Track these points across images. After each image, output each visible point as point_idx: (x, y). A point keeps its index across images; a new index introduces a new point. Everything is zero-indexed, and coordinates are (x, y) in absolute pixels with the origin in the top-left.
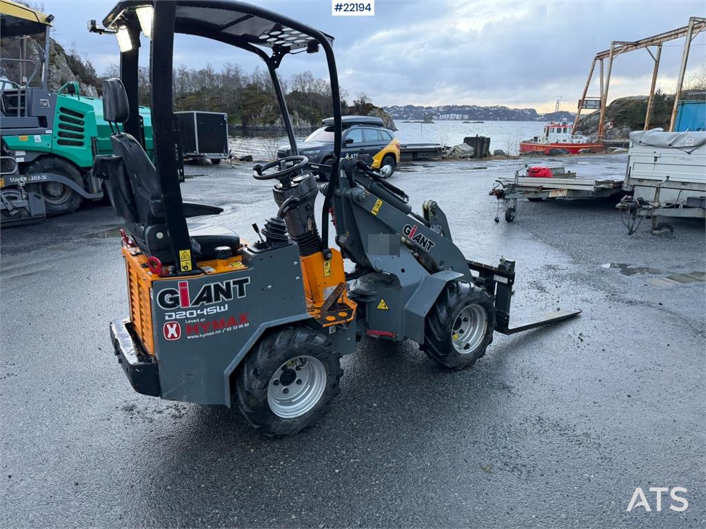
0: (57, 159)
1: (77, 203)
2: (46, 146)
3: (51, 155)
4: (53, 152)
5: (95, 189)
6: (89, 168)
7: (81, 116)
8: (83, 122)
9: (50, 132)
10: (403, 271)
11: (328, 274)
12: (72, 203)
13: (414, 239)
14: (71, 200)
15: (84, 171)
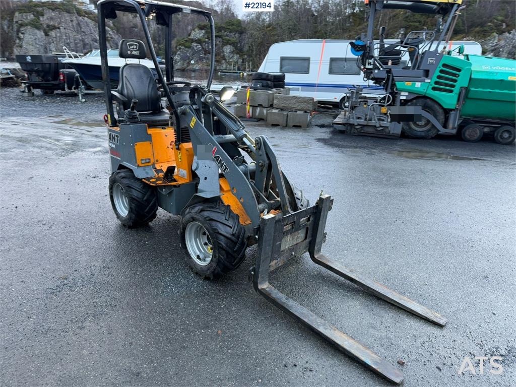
0: (428, 100)
1: (433, 133)
2: (422, 90)
3: (425, 97)
4: (426, 95)
5: (451, 125)
6: (451, 110)
7: (459, 70)
8: (459, 76)
9: (429, 81)
10: (206, 178)
11: (180, 160)
12: (430, 132)
13: (214, 157)
14: (429, 130)
15: (447, 112)
